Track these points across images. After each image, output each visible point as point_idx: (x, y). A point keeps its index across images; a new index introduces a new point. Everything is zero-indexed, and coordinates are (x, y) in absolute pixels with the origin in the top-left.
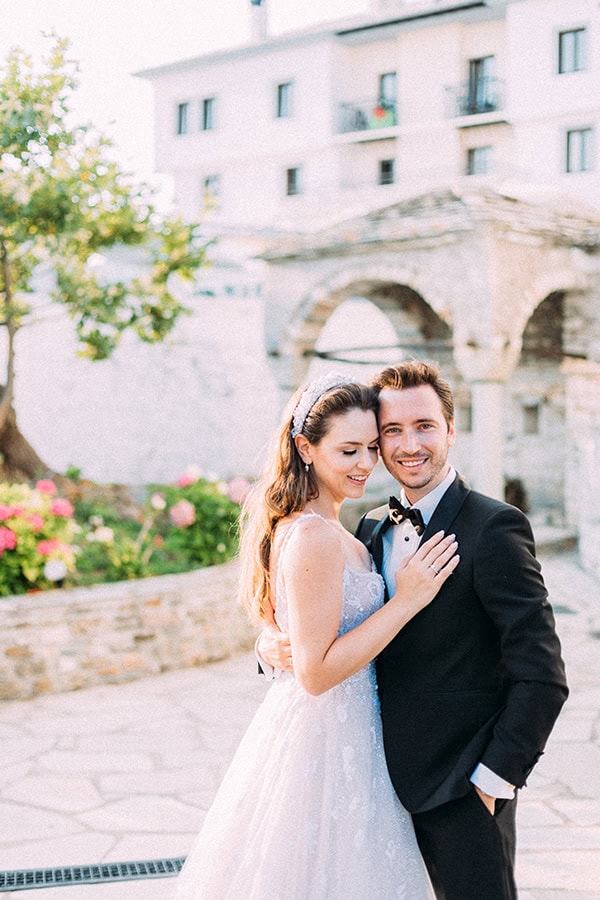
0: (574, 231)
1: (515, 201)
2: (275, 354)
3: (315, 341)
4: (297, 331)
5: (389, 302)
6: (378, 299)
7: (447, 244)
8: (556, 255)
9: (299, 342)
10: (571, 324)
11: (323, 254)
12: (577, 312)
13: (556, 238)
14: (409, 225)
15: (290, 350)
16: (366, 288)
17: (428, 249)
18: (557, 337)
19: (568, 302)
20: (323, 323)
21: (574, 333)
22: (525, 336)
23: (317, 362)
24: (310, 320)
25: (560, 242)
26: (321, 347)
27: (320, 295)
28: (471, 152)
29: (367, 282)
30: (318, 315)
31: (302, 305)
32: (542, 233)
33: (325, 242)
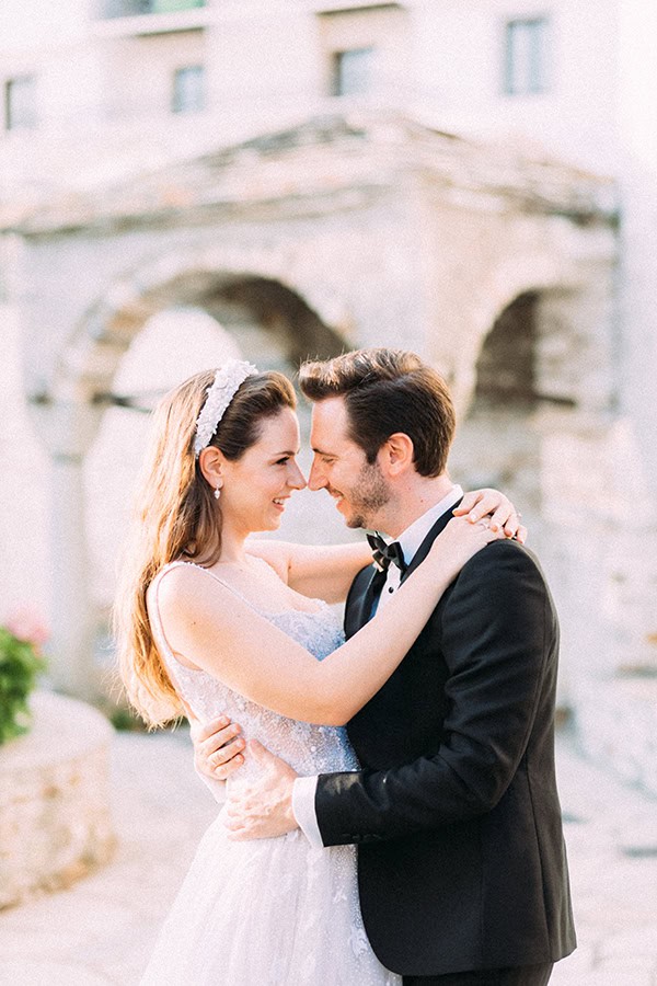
0: (554, 189)
1: (451, 137)
2: (42, 400)
3: (111, 377)
4: (83, 359)
5: (236, 311)
6: (218, 306)
7: (348, 210)
8: (527, 229)
9: (86, 378)
10: (550, 347)
11: (127, 224)
12: (559, 325)
13: (527, 200)
14: (275, 176)
15: (70, 394)
16: (200, 286)
17: (314, 216)
18: (526, 368)
19: (547, 310)
20: (125, 345)
21: (554, 361)
22: (480, 367)
23: (115, 415)
24: (104, 340)
25: (535, 206)
26: (121, 388)
27: (121, 296)
28: (338, 57)
29: (206, 275)
30: (118, 333)
31: (91, 312)
32: (505, 192)
33: (131, 206)
